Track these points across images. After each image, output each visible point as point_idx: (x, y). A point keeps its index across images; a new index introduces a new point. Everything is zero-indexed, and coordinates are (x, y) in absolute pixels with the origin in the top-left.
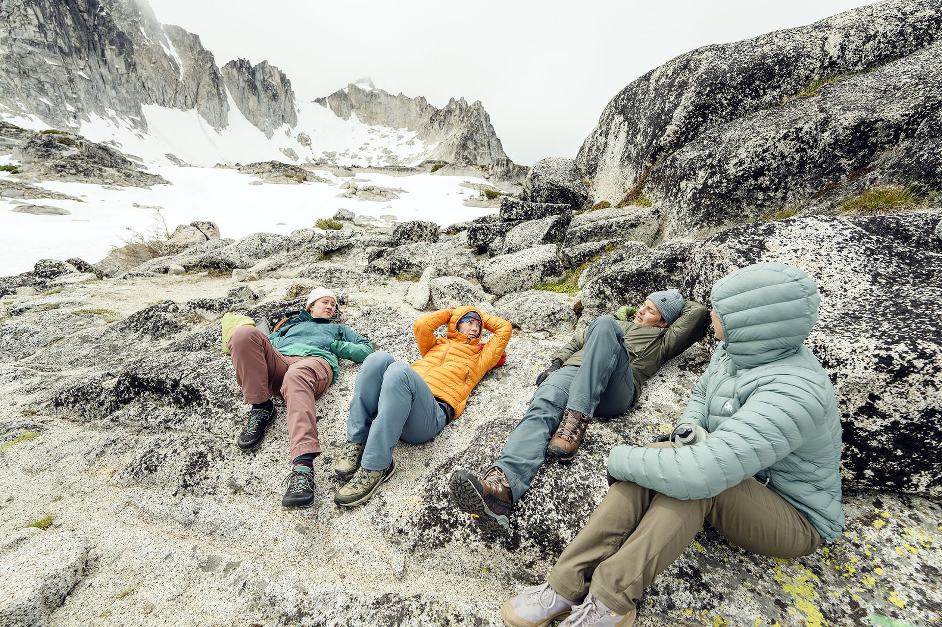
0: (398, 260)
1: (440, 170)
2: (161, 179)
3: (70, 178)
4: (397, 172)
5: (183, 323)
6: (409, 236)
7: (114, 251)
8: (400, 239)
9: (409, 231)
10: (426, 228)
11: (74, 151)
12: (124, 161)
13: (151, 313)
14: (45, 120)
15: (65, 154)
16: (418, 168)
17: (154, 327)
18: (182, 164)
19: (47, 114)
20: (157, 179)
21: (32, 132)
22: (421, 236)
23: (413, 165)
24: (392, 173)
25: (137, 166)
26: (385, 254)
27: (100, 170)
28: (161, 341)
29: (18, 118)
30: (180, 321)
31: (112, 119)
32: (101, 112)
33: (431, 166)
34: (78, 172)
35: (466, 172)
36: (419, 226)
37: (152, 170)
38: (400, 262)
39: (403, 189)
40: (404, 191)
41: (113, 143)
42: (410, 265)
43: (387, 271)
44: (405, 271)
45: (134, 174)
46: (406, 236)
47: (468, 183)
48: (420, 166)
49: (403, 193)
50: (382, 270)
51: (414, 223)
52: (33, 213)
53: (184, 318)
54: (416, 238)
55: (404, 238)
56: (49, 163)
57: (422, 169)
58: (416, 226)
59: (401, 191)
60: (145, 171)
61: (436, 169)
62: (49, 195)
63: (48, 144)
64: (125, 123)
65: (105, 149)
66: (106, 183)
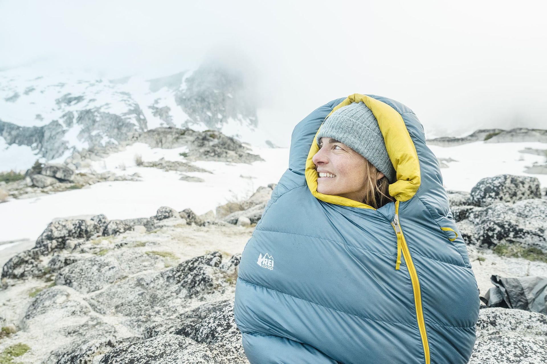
0: (498, 224)
1: (494, 138)
2: (260, 158)
3: (210, 158)
4: (446, 143)
5: (219, 282)
6: (497, 194)
7: (219, 207)
8: (484, 197)
9: (498, 187)
10: (523, 183)
11: (216, 141)
12: (240, 146)
13: (196, 264)
14: (206, 125)
15: (211, 144)
16: (470, 138)
17: (192, 281)
18: (274, 146)
19: (209, 121)
20: (256, 158)
21: (199, 132)
22: (515, 194)
23: (463, 136)
24: (441, 144)
25: (248, 149)
26: (472, 215)
27: (226, 153)
28: (193, 300)
29: (195, 125)
30: (217, 279)
31: (240, 120)
32: (235, 117)
33: (484, 135)
34: (215, 154)
35: (527, 138)
36: (513, 181)
37: (255, 152)
38: (502, 226)
39: (453, 158)
40: (453, 160)
41: (237, 136)
42: (518, 232)
43: (477, 240)
44: (511, 242)
45: (244, 154)
46: (493, 194)
47: (529, 149)
48: (472, 136)
49: (452, 163)
50: (469, 237)
51: (505, 178)
52: (187, 181)
53: (222, 275)
54: (507, 197)
55: (490, 196)
56: (202, 150)
57: (474, 138)
58: (508, 181)
59: (450, 160)
60: (251, 153)
61: (489, 137)
62: (198, 170)
63: (204, 139)
64: (246, 122)
65: (231, 139)
66: (228, 162)
